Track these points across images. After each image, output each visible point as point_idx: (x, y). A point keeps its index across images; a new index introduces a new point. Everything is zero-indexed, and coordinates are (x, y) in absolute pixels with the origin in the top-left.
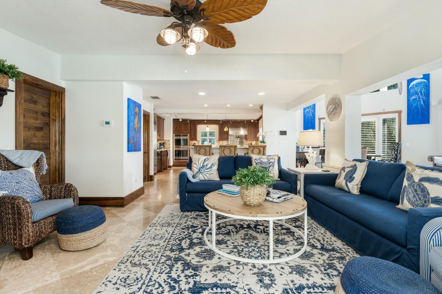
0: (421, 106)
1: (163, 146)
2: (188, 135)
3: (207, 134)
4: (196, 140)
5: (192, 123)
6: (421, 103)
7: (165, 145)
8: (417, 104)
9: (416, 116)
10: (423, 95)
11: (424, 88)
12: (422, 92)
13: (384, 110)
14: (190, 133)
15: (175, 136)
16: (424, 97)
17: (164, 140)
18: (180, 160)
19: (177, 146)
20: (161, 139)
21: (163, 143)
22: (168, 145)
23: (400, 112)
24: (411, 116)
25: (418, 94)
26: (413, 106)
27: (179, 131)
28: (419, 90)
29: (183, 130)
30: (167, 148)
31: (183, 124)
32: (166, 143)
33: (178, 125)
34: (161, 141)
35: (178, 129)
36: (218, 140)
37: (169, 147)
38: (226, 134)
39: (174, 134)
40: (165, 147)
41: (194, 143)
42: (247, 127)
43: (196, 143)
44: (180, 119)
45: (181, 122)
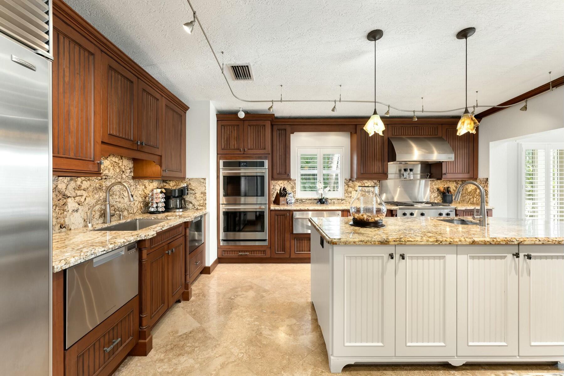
1: (181, 202)
2: (266, 163)
3: (318, 160)
4: (289, 179)
5: (275, 128)
7: (188, 198)
14: (270, 157)
15: (226, 165)
17: (184, 178)
18: (238, 243)
19: (232, 198)
20: (164, 173)
21: (182, 191)
22: (198, 195)
27: (239, 149)
29: (249, 148)
30: (195, 206)
31: (249, 126)
32: (193, 188)
33: (235, 132)
34: (177, 182)
35: (233, 143)
36: (348, 177)
37: (202, 202)
38: (380, 161)
39: (220, 160)
40: (190, 204)
41: (281, 189)
42: (444, 137)
43: (286, 187)
44: (241, 111)
45: (243, 121)
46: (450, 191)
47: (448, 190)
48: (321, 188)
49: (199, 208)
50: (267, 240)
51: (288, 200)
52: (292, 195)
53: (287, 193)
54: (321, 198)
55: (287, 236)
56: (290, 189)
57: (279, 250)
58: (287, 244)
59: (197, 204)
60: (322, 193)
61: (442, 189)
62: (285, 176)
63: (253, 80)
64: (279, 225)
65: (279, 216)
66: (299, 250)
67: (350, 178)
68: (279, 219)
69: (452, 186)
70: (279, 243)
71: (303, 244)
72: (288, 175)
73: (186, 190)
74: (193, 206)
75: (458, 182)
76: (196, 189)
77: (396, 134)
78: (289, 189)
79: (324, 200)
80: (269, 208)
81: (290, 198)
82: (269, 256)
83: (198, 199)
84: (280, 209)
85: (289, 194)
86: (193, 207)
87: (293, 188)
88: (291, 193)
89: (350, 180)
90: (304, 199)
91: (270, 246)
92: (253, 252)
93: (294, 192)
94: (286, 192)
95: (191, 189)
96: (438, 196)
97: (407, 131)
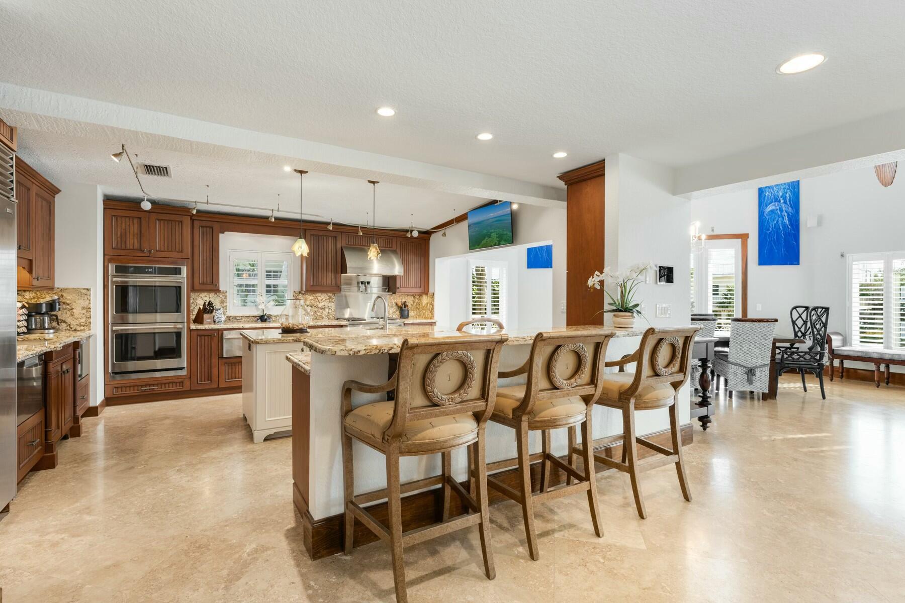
0: (784, 226)
1: (51, 320)
2: (184, 270)
4: (216, 290)
5: (197, 224)
6: (785, 220)
7: (61, 314)
8: (778, 222)
9: (775, 248)
10: (787, 204)
11: (790, 190)
12: (786, 197)
13: (713, 230)
14: (190, 261)
15: (118, 270)
16: (790, 208)
17: (51, 288)
19: (127, 315)
20: (35, 283)
21: (51, 306)
22: (77, 311)
23: (744, 237)
24: (767, 248)
25: (780, 201)
26: (771, 225)
27: (141, 250)
28: (781, 194)
29: (157, 249)
30: (72, 326)
31: (157, 221)
32: (68, 302)
33: (136, 226)
34: (38, 293)
35: (131, 241)
36: (298, 289)
37: (83, 320)
38: (333, 272)
39: (110, 264)
40: (63, 324)
41: (205, 303)
42: (398, 251)
43: (212, 301)
44: (145, 200)
45: (148, 213)
46: (407, 306)
47: (405, 305)
48: (262, 302)
49: (78, 328)
50: (186, 368)
51: (215, 318)
52: (221, 311)
53: (213, 309)
54: (262, 314)
55: (215, 360)
56: (218, 304)
57: (203, 379)
58: (215, 371)
59: (75, 324)
60: (264, 308)
61: (400, 304)
62: (211, 287)
63: (171, 177)
64: (203, 348)
65: (203, 337)
66: (230, 377)
67: (300, 291)
68: (203, 341)
69: (410, 301)
70: (203, 370)
71: (237, 370)
72: (216, 285)
73: (57, 304)
74: (67, 326)
75: (416, 297)
76: (74, 304)
77: (350, 243)
78: (216, 303)
79: (266, 317)
80: (189, 327)
81: (219, 315)
82: (189, 389)
83: (76, 316)
84: (204, 328)
85: (217, 310)
86: (68, 328)
87: (222, 302)
88: (220, 309)
89: (300, 292)
90: (239, 317)
91: (190, 377)
92: (163, 386)
93: (225, 308)
94: (213, 307)
95: (64, 303)
96: (396, 311)
97: (362, 241)
